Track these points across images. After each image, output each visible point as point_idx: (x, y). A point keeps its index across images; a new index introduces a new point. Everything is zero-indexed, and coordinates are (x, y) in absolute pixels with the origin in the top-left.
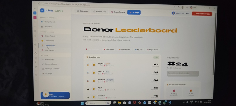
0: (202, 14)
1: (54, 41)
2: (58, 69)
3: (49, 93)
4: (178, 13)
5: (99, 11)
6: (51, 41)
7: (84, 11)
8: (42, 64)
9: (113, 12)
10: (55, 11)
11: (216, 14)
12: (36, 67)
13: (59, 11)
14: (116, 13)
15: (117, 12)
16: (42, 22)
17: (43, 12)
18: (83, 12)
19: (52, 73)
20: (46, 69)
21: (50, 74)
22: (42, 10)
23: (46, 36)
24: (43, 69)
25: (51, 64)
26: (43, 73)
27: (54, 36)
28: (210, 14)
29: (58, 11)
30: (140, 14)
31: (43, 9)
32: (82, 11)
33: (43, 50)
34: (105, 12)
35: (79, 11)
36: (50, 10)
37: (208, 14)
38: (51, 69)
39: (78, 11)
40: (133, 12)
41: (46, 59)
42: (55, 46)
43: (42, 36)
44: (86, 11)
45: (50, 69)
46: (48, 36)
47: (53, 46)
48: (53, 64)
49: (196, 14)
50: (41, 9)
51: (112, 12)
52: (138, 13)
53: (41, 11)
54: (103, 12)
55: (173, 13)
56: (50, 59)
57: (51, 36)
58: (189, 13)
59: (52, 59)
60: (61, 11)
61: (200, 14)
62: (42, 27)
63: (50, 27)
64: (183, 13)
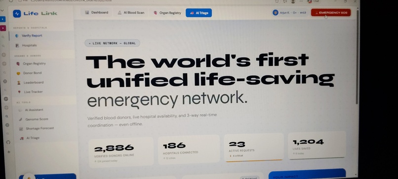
0: (332, 13)
1: (41, 73)
2: (50, 128)
3: (36, 176)
4: (284, 12)
5: (129, 13)
6: (35, 73)
7: (100, 13)
8: (20, 120)
9: (158, 13)
10: (42, 14)
11: (358, 11)
12: (7, 125)
13: (50, 14)
14: (162, 14)
15: (166, 13)
16: (16, 36)
17: (19, 16)
18: (98, 14)
19: (38, 138)
20: (28, 129)
21: (37, 138)
22: (17, 14)
23: (25, 64)
24: (21, 129)
25: (37, 119)
26: (22, 138)
27: (42, 63)
28: (348, 13)
29: (48, 14)
30: (210, 15)
31: (19, 12)
32: (95, 13)
33: (19, 92)
34: (142, 13)
35: (90, 13)
36: (32, 13)
37: (342, 13)
38: (37, 129)
39: (88, 13)
40: (197, 13)
41: (26, 110)
42: (43, 82)
43: (18, 64)
44: (104, 13)
45: (35, 129)
46: (30, 64)
47: (40, 83)
48: (41, 119)
49: (320, 13)
50: (15, 12)
51: (155, 13)
52: (207, 13)
53: (15, 16)
54: (138, 13)
55: (275, 13)
56: (34, 110)
57: (34, 63)
58: (305, 13)
59: (39, 110)
60: (54, 14)
61: (328, 12)
62: (17, 45)
63: (34, 46)
64: (294, 13)
